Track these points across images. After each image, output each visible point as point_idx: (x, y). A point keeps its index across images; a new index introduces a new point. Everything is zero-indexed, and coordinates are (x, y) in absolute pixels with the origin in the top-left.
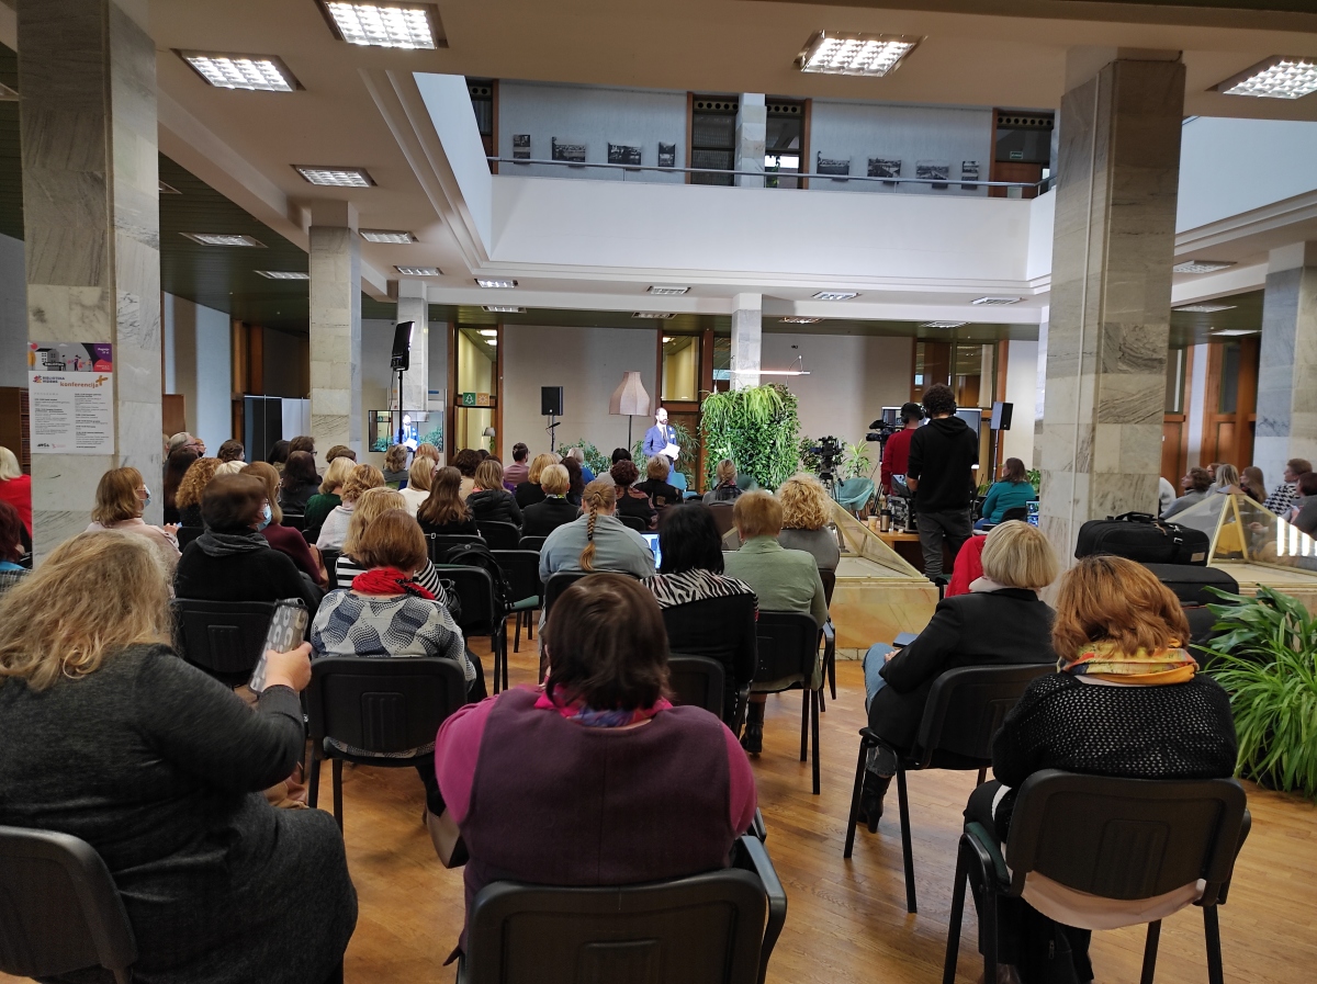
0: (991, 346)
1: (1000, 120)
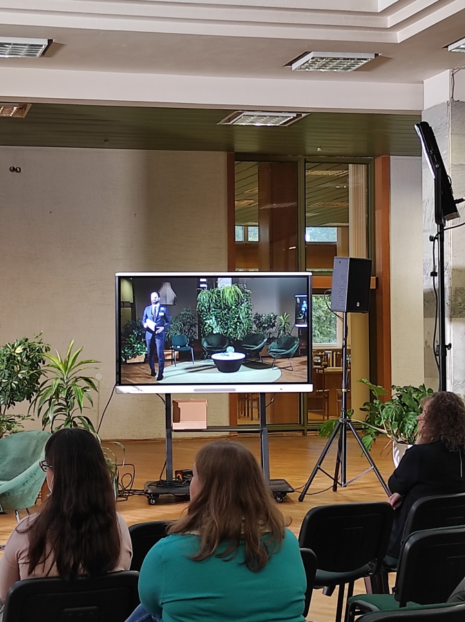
0: (363, 168)
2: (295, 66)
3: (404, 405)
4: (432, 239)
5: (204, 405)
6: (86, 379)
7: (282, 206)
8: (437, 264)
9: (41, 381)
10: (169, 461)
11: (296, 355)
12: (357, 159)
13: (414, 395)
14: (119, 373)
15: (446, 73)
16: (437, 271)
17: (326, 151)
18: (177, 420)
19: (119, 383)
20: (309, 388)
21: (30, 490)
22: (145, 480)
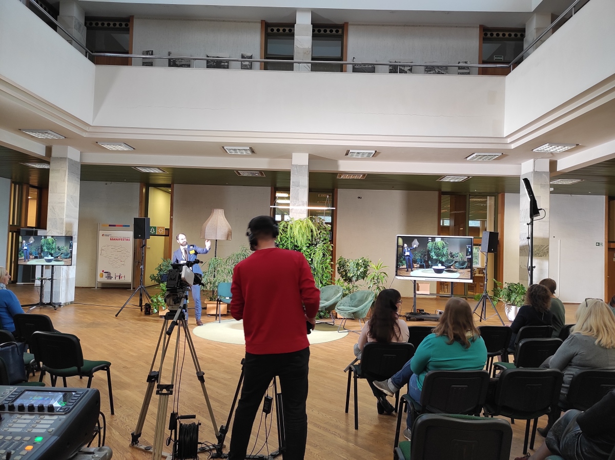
0: (493, 198)
1: (486, 34)
2: (468, 159)
3: (510, 290)
4: (528, 224)
5: (429, 285)
6: (385, 273)
7: (458, 212)
8: (530, 234)
9: (368, 273)
10: (414, 306)
11: (466, 268)
12: (491, 194)
13: (515, 287)
14: (396, 272)
15: (532, 160)
16: (530, 237)
17: (478, 191)
18: (418, 290)
19: (397, 275)
20: (471, 281)
21: (364, 312)
22: (405, 312)
